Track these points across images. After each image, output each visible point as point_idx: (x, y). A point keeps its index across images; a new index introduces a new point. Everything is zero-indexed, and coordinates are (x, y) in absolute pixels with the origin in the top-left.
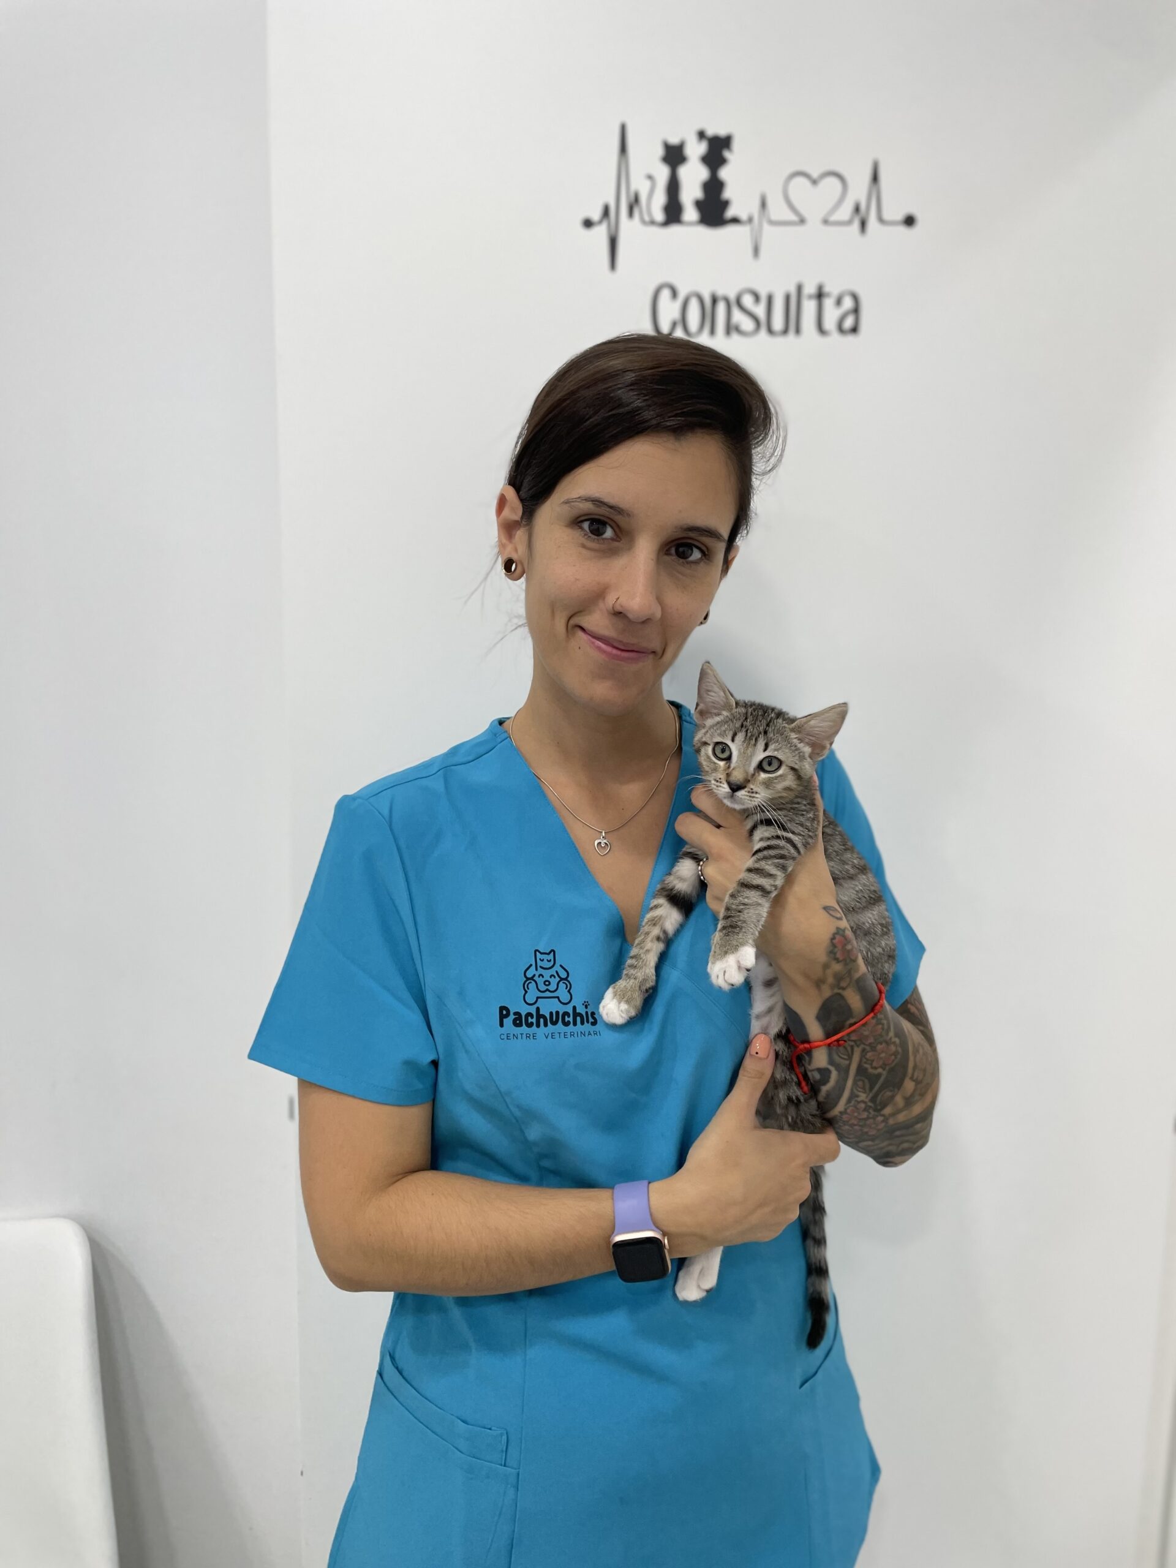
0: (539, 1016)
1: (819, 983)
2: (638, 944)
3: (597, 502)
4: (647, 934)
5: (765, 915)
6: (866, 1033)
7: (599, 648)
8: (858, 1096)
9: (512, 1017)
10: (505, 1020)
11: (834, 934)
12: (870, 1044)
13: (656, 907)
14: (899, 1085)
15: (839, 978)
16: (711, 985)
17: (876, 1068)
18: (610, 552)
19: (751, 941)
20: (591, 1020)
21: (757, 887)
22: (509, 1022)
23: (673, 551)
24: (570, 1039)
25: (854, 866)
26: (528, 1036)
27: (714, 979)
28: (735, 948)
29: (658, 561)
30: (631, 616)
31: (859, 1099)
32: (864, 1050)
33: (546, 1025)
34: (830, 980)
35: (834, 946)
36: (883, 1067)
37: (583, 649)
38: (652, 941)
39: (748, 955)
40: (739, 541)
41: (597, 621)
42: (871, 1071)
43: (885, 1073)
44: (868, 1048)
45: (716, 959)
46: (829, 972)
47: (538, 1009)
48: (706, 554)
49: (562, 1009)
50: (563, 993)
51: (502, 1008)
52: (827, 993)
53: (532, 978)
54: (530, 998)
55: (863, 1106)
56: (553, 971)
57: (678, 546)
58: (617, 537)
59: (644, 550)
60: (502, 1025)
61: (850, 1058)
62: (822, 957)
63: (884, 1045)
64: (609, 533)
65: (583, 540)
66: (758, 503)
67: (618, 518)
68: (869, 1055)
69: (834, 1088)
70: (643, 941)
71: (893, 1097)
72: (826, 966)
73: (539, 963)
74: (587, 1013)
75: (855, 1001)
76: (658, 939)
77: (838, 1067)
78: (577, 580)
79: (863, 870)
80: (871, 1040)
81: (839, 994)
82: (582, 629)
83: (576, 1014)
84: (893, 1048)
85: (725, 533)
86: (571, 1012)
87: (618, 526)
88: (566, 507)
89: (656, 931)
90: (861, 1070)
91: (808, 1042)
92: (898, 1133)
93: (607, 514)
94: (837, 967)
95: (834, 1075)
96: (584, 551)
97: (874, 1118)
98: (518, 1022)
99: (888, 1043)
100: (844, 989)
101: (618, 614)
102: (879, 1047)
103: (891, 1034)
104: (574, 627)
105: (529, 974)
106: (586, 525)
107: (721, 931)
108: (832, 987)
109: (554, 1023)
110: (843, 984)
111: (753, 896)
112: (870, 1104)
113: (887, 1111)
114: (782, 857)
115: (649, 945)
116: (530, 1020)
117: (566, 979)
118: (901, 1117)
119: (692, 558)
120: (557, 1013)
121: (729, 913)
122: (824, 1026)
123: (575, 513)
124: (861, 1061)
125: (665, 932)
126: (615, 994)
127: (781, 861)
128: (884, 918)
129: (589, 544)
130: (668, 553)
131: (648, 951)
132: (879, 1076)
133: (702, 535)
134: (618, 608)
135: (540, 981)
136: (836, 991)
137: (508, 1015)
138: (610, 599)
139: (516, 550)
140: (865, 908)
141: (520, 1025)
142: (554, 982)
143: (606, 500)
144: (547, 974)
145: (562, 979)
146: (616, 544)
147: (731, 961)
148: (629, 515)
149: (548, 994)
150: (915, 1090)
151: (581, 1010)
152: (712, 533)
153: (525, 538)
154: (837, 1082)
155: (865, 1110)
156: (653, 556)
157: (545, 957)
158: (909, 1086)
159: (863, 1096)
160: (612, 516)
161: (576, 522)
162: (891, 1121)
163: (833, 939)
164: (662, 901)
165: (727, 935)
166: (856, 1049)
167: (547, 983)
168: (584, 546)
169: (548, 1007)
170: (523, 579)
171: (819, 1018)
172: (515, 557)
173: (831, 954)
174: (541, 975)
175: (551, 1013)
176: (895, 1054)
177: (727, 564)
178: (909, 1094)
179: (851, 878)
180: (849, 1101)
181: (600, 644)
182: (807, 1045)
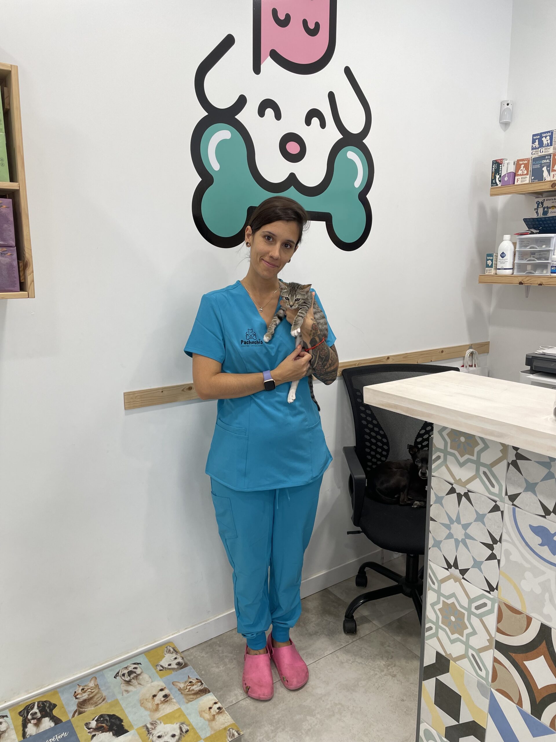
0: (250, 342)
1: (310, 335)
2: (271, 325)
3: (270, 233)
4: (273, 323)
5: (302, 322)
6: (320, 347)
7: (267, 264)
8: (319, 363)
9: (244, 342)
10: (242, 343)
11: (313, 324)
12: (321, 350)
13: (275, 318)
14: (328, 361)
15: (314, 334)
16: (292, 336)
17: (323, 356)
18: (271, 244)
19: (300, 328)
20: (261, 343)
21: (301, 316)
22: (243, 343)
23: (284, 245)
24: (257, 347)
25: (320, 310)
26: (247, 346)
27: (292, 334)
28: (297, 329)
29: (281, 247)
30: (274, 258)
31: (319, 364)
32: (320, 351)
33: (251, 344)
34: (312, 334)
35: (313, 327)
36: (324, 356)
37: (263, 264)
38: (274, 325)
39: (299, 330)
40: (298, 245)
41: (267, 258)
42: (321, 356)
43: (325, 357)
44: (321, 351)
45: (292, 330)
46: (312, 333)
47: (249, 341)
48: (291, 247)
49: (254, 341)
50: (254, 337)
51: (242, 341)
52: (312, 337)
53: (248, 334)
54: (248, 338)
55: (320, 365)
56: (252, 333)
57: (286, 244)
58: (273, 241)
59: (278, 245)
60: (242, 344)
61: (317, 353)
62: (310, 329)
63: (324, 350)
64: (271, 240)
65: (266, 241)
66: (303, 237)
67: (274, 237)
68: (321, 353)
69: (314, 360)
70: (272, 325)
71: (327, 363)
72: (311, 331)
73: (249, 332)
74: (260, 342)
75: (317, 339)
76: (275, 325)
77: (315, 355)
78: (263, 249)
79: (321, 311)
80: (321, 349)
81: (314, 338)
82: (263, 260)
83: (257, 342)
84: (326, 351)
85: (296, 243)
86: (256, 341)
87: (273, 238)
88: (263, 233)
89: (275, 323)
90: (319, 356)
91: (308, 349)
92: (329, 374)
93: (271, 235)
94: (314, 331)
95: (314, 357)
96: (265, 243)
97: (323, 369)
98: (245, 343)
99: (325, 350)
100: (315, 336)
101: (271, 257)
102: (323, 351)
103: (326, 348)
104: (262, 259)
105: (247, 334)
106: (266, 237)
107: (294, 325)
108: (313, 336)
109: (253, 343)
110: (315, 335)
111: (300, 318)
112: (322, 365)
113: (326, 367)
114: (306, 310)
115: (273, 325)
116: (248, 343)
117: (255, 335)
118: (329, 370)
119: (288, 247)
120: (253, 341)
121: (296, 322)
122: (311, 345)
123: (265, 234)
124: (319, 354)
125: (276, 324)
126: (266, 336)
127: (306, 311)
128: (325, 322)
129: (267, 242)
130: (283, 246)
131: (273, 327)
132: (323, 358)
133: (291, 242)
134: (272, 256)
135: (250, 335)
136: (314, 337)
137: (243, 342)
138: (270, 254)
139: (249, 241)
140: (321, 319)
141: (246, 344)
142: (252, 335)
143: (272, 232)
144: (251, 334)
145: (254, 335)
146: (272, 242)
147: (296, 331)
148: (276, 236)
149: (251, 338)
150: (332, 363)
151: (258, 341)
152: (293, 242)
153: (252, 239)
154: (315, 359)
155: (321, 366)
156: (280, 246)
157: (250, 330)
158: (330, 361)
159: (320, 363)
160: (273, 236)
161: (264, 237)
162: (327, 371)
163: (313, 325)
164: (276, 317)
165: (295, 326)
166: (318, 351)
167: (251, 336)
168: (265, 242)
169: (251, 340)
170: (250, 247)
171: (310, 343)
172: (249, 242)
173: (312, 328)
174: (249, 334)
175: (252, 342)
176: (327, 353)
177: (295, 250)
178: (330, 363)
179: (319, 312)
180: (317, 364)
181: (267, 263)
182: (308, 350)
